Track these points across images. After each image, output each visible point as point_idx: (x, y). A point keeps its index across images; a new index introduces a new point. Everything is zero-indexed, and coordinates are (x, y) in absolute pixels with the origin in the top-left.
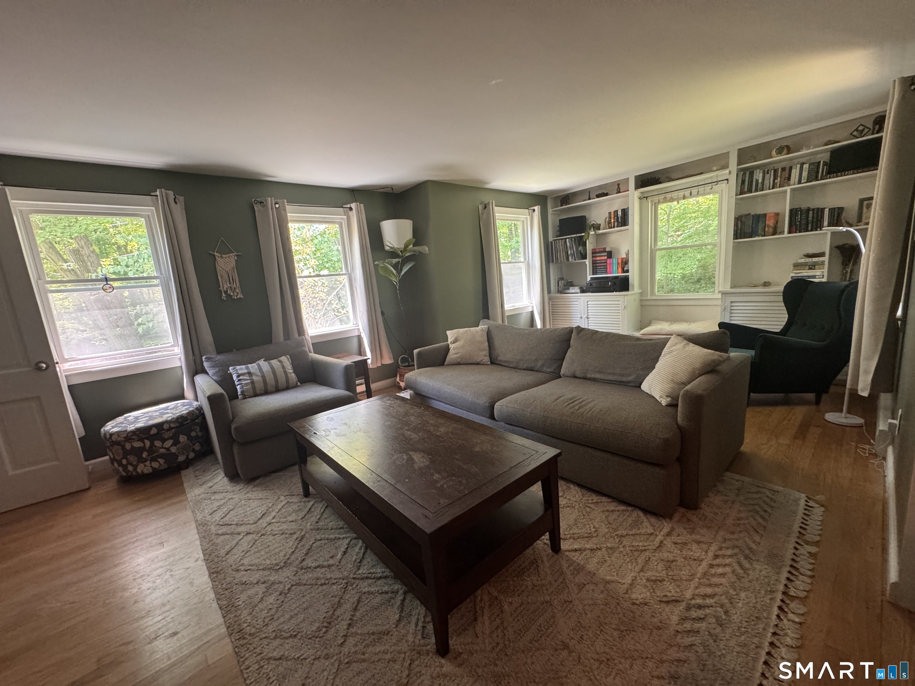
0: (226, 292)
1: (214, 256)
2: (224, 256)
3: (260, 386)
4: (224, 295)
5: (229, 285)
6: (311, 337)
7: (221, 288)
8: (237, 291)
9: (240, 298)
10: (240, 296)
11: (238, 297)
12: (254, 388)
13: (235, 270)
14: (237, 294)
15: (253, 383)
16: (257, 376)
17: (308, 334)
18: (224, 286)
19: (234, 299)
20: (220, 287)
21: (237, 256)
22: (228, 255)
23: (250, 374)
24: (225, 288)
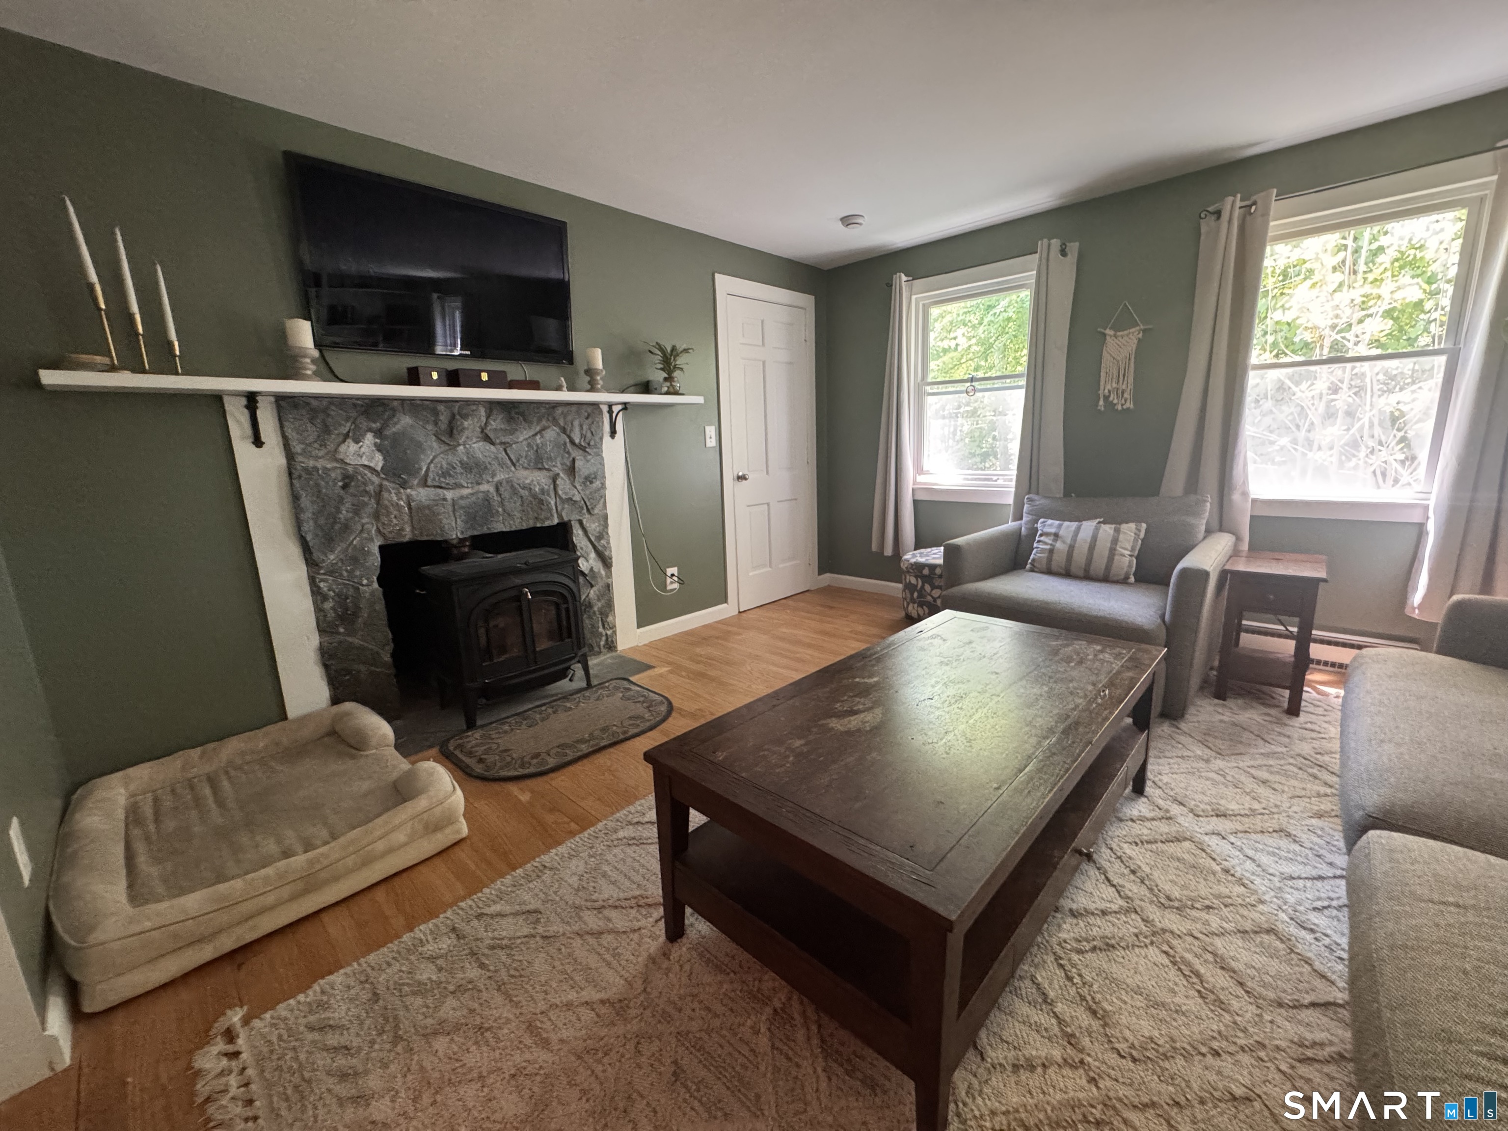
0: (1106, 398)
1: (1105, 335)
2: (1119, 334)
3: (1059, 560)
4: (1101, 402)
5: (1114, 385)
6: (1254, 501)
7: (1101, 392)
8: (1126, 395)
9: (1128, 409)
10: (1129, 405)
11: (1125, 407)
12: (1050, 560)
13: (1133, 360)
14: (1126, 401)
15: (1051, 551)
16: (1064, 542)
17: (1245, 494)
18: (1106, 386)
19: (1117, 410)
20: (1099, 389)
21: (1144, 331)
22: (1126, 332)
23: (1056, 535)
24: (1106, 391)
